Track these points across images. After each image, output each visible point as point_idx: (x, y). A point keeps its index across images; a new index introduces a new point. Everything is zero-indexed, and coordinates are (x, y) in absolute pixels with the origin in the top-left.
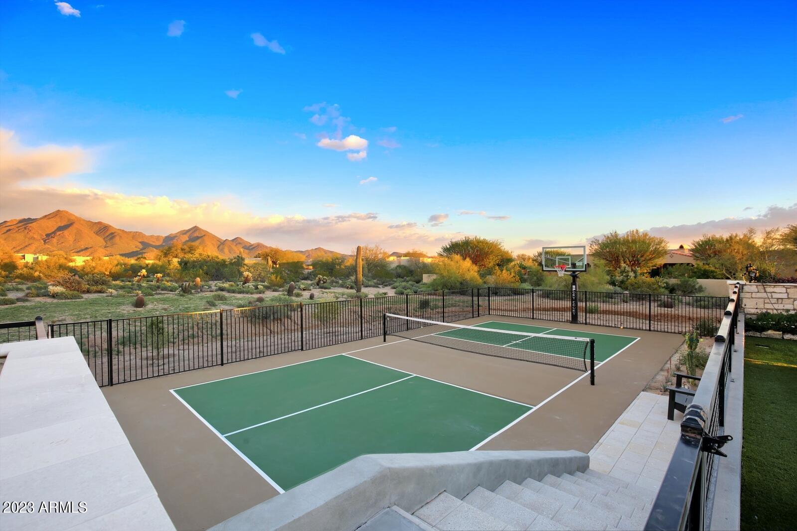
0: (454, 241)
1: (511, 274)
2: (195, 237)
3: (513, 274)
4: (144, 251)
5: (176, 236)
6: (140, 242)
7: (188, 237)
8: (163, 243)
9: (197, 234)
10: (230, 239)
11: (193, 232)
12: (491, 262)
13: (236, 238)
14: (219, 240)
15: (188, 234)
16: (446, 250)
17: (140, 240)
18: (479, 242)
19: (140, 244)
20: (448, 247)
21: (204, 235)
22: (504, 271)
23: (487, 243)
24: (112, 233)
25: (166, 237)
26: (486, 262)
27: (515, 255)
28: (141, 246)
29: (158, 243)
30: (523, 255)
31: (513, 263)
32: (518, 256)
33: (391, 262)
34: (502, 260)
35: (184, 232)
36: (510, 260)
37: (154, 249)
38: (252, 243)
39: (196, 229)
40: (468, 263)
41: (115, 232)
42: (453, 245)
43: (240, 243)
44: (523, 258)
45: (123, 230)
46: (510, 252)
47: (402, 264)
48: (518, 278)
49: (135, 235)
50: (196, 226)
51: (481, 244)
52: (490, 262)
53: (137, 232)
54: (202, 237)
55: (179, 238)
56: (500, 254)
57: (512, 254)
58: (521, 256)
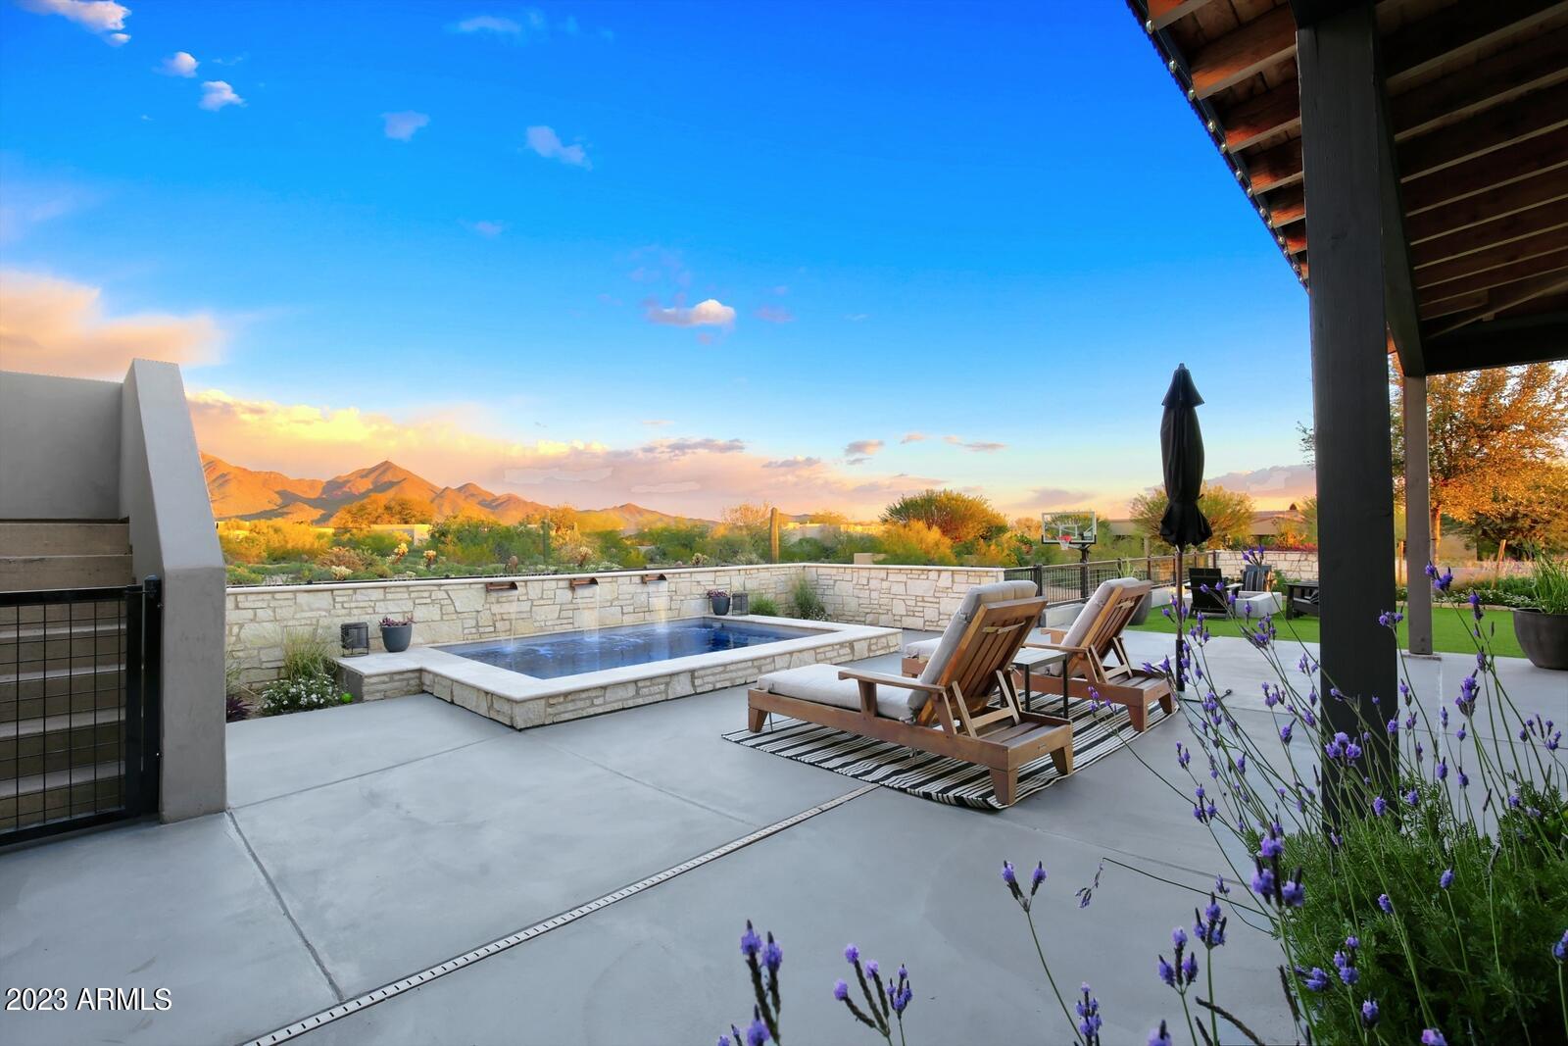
0: (908, 497)
1: (1003, 551)
2: (386, 483)
3: (1007, 552)
4: (285, 510)
5: (348, 481)
6: (277, 493)
7: (372, 483)
8: (322, 494)
9: (388, 477)
10: (454, 487)
11: (380, 474)
12: (970, 532)
13: (466, 485)
14: (432, 488)
15: (373, 476)
16: (895, 512)
17: (277, 489)
18: (950, 498)
19: (277, 496)
20: (898, 506)
21: (405, 479)
22: (993, 547)
23: (963, 501)
24: (224, 475)
25: (329, 483)
26: (963, 532)
27: (1011, 518)
28: (279, 501)
29: (314, 495)
30: (1027, 520)
31: (1008, 535)
32: (1019, 522)
33: (791, 534)
34: (989, 529)
35: (364, 473)
36: (1001, 529)
37: (306, 506)
38: (497, 495)
39: (386, 466)
40: (935, 534)
41: (229, 473)
42: (906, 504)
43: (473, 495)
44: (1027, 525)
45: (245, 470)
46: (1002, 514)
47: (808, 536)
48: (1014, 558)
49: (267, 479)
50: (386, 462)
51: (954, 502)
52: (968, 533)
53: (271, 472)
54: (399, 482)
55: (353, 485)
56: (985, 519)
57: (1007, 518)
58: (1023, 522)
